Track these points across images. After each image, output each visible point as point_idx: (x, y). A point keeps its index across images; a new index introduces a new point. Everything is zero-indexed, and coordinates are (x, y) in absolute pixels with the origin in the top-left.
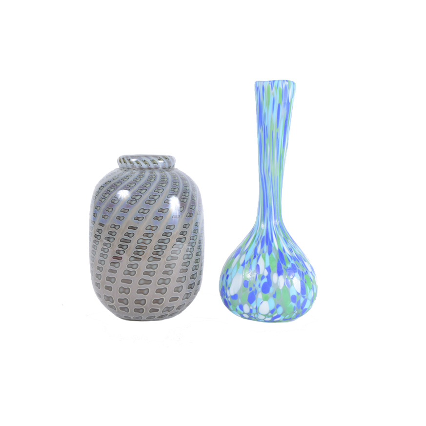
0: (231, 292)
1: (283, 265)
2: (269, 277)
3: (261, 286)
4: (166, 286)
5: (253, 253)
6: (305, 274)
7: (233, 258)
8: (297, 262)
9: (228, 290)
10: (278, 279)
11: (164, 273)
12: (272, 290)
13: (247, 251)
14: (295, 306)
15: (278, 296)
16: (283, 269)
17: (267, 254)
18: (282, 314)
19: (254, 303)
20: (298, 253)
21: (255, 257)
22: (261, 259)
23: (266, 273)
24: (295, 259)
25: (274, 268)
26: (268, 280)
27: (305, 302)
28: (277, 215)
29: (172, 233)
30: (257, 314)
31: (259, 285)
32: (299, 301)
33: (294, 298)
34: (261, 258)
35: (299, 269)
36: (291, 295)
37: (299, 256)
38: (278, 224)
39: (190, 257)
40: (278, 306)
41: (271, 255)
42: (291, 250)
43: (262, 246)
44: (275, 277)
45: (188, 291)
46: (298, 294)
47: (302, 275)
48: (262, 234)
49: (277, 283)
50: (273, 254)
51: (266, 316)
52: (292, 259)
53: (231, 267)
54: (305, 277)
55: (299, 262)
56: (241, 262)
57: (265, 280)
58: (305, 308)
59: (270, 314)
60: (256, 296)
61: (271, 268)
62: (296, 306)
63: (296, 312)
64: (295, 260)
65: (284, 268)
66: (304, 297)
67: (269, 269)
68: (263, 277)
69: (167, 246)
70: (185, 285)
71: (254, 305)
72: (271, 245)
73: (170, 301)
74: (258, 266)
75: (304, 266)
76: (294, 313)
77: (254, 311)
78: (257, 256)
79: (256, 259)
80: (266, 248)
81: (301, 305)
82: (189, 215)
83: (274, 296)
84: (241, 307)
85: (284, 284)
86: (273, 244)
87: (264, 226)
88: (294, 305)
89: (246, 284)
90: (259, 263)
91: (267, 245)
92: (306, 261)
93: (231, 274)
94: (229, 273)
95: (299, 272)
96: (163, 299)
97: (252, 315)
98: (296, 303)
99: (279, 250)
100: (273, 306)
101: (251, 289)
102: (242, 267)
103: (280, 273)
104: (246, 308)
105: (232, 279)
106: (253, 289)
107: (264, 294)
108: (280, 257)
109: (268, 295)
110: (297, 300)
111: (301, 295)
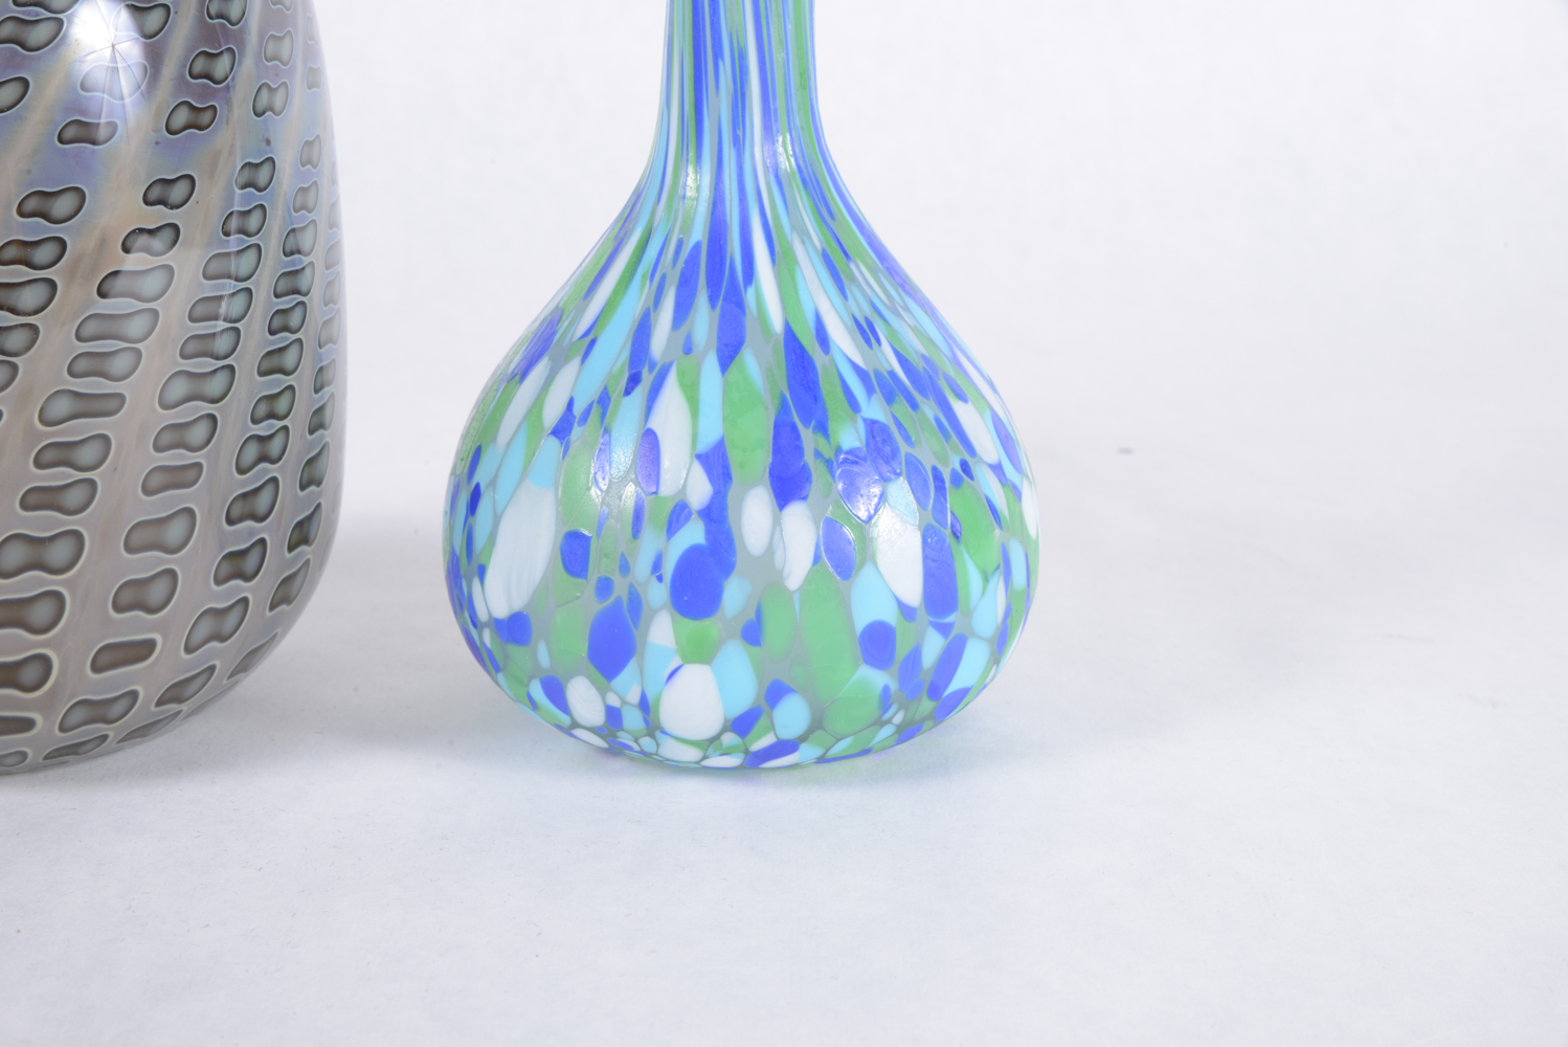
0: (497, 597)
1: (808, 437)
2: (716, 515)
3: (669, 568)
4: (53, 582)
5: (626, 355)
6: (957, 481)
7: (513, 377)
8: (901, 408)
9: (476, 582)
10: (777, 523)
11: (33, 499)
12: (735, 595)
13: (593, 342)
14: (886, 689)
15: (776, 631)
16: (809, 457)
17: (711, 363)
18: (804, 738)
19: (630, 670)
20: (915, 346)
21: (634, 380)
22: (672, 394)
23: (699, 490)
24: (887, 387)
25: (753, 457)
26: (708, 532)
27: (951, 659)
28: (780, 103)
29: (62, 244)
30: (651, 735)
31: (657, 566)
32: (915, 656)
33: (877, 643)
34: (672, 392)
35: (916, 452)
36: (861, 621)
37: (919, 365)
38: (787, 163)
39: (215, 386)
40: (775, 693)
41: (733, 369)
42: (866, 332)
43: (683, 310)
44: (754, 513)
45: (224, 595)
46: (906, 611)
47: (934, 487)
48: (687, 228)
49: (770, 551)
50: (749, 361)
51: (710, 744)
52: (870, 390)
53: (494, 439)
54: (953, 500)
55: (914, 406)
56: (552, 412)
57: (694, 534)
58: (956, 685)
59: (730, 738)
60: (637, 634)
61: (734, 457)
62: (894, 686)
63: (898, 719)
64: (889, 399)
65: (818, 454)
66: (944, 629)
67: (716, 463)
68: (678, 515)
69: (34, 329)
70: (195, 567)
71: (628, 686)
72: (740, 304)
73: (96, 668)
74: (650, 442)
75: (952, 428)
76: (880, 723)
77: (633, 719)
78: (647, 378)
79: (640, 393)
80: (704, 320)
81: (926, 679)
82: (182, 117)
83: (752, 634)
84: (556, 692)
85: (817, 559)
86: (750, 296)
87: (696, 183)
88: (878, 679)
89: (574, 552)
90: (655, 424)
91: (713, 300)
92: (962, 397)
93: (493, 483)
94: (482, 476)
95: (914, 470)
96: (45, 661)
97: (624, 738)
98: (895, 667)
99: (790, 336)
100: (745, 695)
101: (604, 587)
102: (554, 442)
103: (787, 485)
104: (584, 698)
105: (497, 519)
106: (620, 590)
107: (689, 625)
108: (791, 379)
109: (710, 627)
110: (902, 650)
111: (923, 616)
